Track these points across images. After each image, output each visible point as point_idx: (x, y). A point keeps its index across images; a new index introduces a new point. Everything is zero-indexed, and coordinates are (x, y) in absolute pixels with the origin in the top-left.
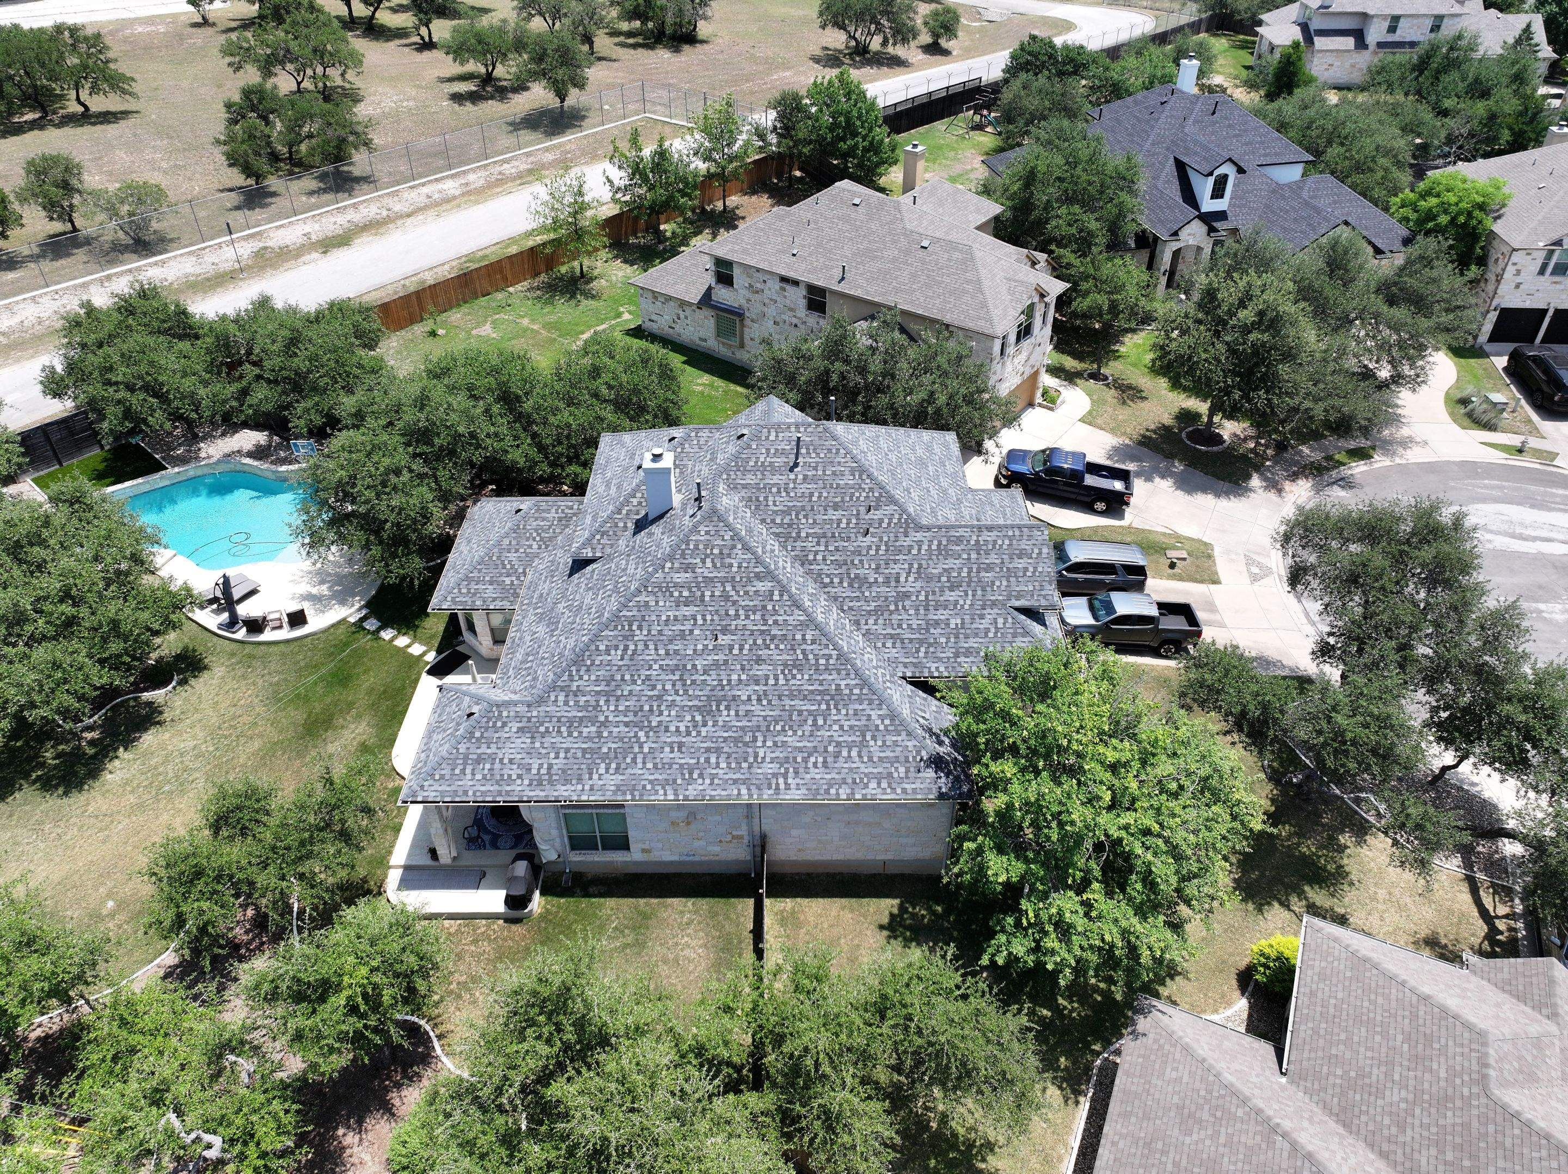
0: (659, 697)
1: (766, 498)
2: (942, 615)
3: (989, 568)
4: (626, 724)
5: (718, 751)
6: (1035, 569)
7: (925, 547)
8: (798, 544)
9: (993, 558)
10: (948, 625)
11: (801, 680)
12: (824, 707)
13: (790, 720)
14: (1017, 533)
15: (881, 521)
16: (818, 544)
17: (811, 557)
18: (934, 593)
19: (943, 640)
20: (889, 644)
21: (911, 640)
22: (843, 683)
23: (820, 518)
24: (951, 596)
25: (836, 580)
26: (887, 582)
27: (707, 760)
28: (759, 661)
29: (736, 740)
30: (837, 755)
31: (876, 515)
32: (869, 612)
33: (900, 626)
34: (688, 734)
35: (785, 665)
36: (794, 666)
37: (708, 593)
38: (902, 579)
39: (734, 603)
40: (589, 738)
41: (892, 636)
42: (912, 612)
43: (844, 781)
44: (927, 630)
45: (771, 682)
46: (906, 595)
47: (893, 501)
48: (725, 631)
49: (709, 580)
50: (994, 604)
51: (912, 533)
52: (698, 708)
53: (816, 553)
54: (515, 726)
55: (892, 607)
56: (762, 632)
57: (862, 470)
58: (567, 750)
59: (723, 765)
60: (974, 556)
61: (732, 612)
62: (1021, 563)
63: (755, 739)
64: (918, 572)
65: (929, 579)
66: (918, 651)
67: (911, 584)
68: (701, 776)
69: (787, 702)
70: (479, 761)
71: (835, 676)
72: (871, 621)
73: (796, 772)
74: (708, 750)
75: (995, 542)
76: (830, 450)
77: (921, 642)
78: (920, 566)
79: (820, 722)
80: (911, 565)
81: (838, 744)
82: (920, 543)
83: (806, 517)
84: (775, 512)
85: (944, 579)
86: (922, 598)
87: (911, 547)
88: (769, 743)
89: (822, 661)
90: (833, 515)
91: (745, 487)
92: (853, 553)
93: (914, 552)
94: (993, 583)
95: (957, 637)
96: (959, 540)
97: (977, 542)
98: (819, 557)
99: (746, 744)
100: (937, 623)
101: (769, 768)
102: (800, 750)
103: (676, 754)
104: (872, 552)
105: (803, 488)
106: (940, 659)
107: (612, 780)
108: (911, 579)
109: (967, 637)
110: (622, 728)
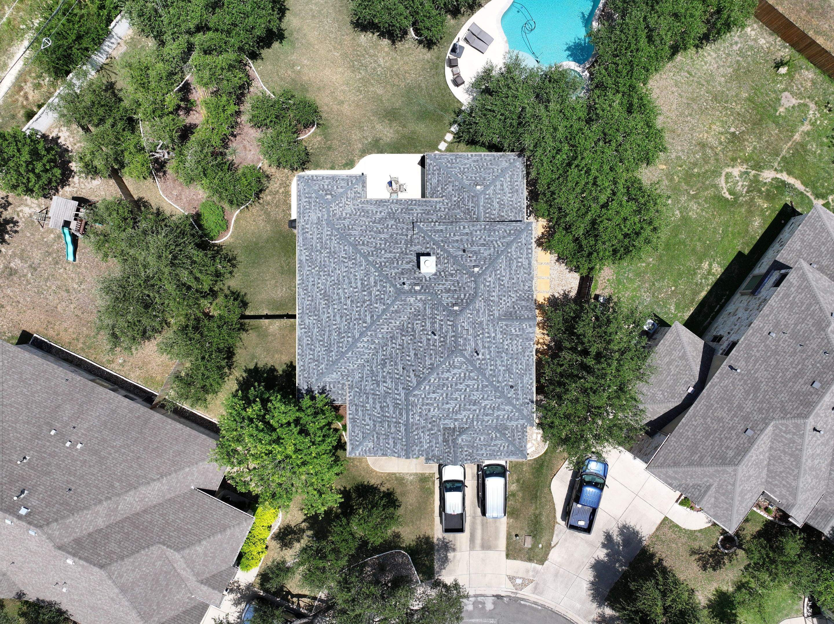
0: (329, 275)
1: (419, 320)
2: (371, 401)
3: (389, 426)
4: (321, 262)
5: (312, 301)
6: (389, 448)
7: (398, 397)
8: (399, 335)
9: (393, 430)
10: (367, 403)
11: (335, 334)
12: (326, 345)
13: (321, 330)
14: (404, 443)
15: (409, 377)
16: (399, 345)
17: (394, 341)
18: (379, 398)
19: (361, 400)
20: (360, 375)
21: (361, 385)
22: (333, 353)
23: (411, 346)
24: (378, 406)
25: (384, 353)
26: (384, 377)
27: (309, 296)
28: (341, 317)
29: (315, 308)
30: (311, 349)
31: (412, 374)
32: (372, 367)
33: (366, 381)
34: (318, 288)
35: (340, 329)
36: (339, 333)
37: (365, 293)
38: (385, 384)
39: (362, 305)
40: (316, 247)
41: (363, 377)
42: (372, 387)
43: (303, 352)
44: (365, 393)
45: (334, 322)
46: (378, 385)
47: (419, 383)
48: (352, 301)
49: (370, 293)
50: (375, 426)
51: (404, 391)
52: (326, 291)
53: (396, 344)
54: (320, 215)
55: (374, 378)
56: (351, 319)
57: (432, 368)
58: (312, 238)
59: (308, 303)
60: (394, 420)
61: (359, 305)
62: (391, 442)
63: (316, 316)
64: (388, 392)
65: (385, 397)
66: (357, 388)
67: (382, 388)
68: (305, 294)
69: (327, 329)
70: (310, 203)
71: (336, 350)
72: (368, 368)
73: (305, 332)
74: (313, 296)
75: (400, 432)
76: (442, 353)
77: (361, 390)
78: (390, 393)
79: (321, 343)
80: (390, 389)
81: (314, 350)
82: (399, 394)
83: (411, 339)
84: (413, 324)
85: (385, 404)
86: (377, 393)
87: (398, 390)
88: (314, 321)
89: (341, 345)
90: (412, 353)
91: (425, 308)
92: (396, 362)
93: (396, 391)
94: (383, 427)
95: (363, 406)
96: (401, 414)
97: (400, 423)
98: (394, 345)
99: (314, 312)
100: (368, 398)
101: (307, 321)
102: (312, 334)
103: (311, 283)
104: (396, 371)
105: (424, 339)
106: (354, 398)
107: (303, 258)
108: (385, 388)
109: (363, 411)
110: (319, 260)
